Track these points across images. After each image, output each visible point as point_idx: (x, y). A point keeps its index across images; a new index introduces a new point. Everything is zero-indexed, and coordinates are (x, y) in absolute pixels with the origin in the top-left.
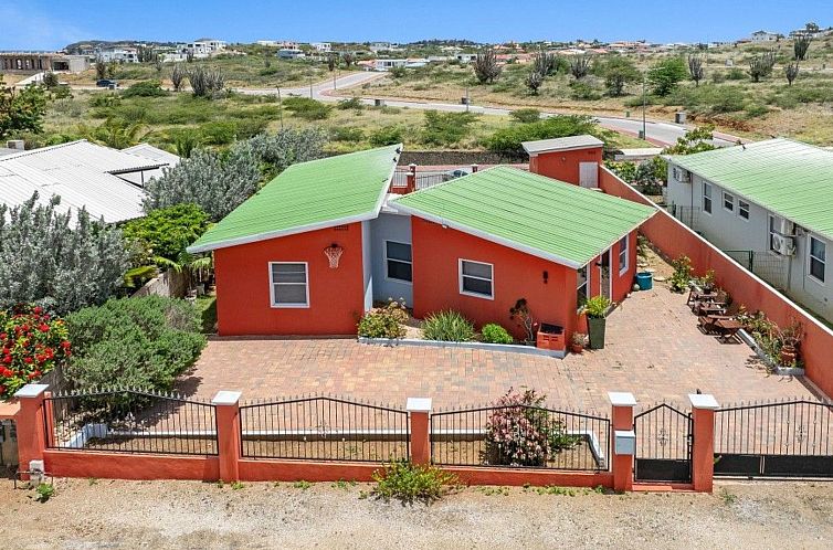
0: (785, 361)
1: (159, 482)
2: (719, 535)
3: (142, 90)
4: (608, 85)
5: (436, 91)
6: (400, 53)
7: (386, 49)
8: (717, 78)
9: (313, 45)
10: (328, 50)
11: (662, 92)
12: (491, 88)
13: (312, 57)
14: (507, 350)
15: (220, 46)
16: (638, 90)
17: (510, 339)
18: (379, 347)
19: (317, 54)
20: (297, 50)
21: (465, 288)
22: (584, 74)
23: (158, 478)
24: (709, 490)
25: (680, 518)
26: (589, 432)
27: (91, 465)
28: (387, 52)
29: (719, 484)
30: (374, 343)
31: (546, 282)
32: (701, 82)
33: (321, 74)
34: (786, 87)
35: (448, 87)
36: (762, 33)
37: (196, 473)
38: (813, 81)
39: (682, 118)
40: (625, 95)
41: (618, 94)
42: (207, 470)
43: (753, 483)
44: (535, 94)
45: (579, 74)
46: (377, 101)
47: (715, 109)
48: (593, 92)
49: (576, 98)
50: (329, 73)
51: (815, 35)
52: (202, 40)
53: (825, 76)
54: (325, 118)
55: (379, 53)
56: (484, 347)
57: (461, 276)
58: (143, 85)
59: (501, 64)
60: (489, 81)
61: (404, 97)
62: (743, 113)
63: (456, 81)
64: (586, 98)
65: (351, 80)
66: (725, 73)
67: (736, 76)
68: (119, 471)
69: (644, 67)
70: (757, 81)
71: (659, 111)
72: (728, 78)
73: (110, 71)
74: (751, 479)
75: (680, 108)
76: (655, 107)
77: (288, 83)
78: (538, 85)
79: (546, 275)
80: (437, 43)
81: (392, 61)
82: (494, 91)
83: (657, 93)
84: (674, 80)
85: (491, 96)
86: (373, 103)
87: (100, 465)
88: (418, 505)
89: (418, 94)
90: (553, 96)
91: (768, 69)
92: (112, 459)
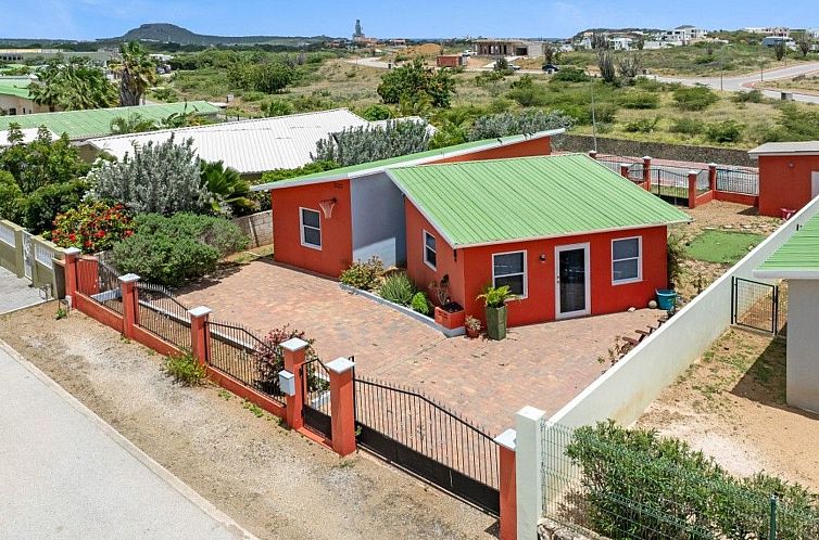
3: (567, 75)
14: (416, 318)
15: (702, 33)
17: (426, 309)
20: (787, 38)
21: (427, 259)
27: (88, 307)
31: (456, 260)
37: (119, 327)
46: (783, 95)
52: (683, 27)
56: (404, 312)
57: (425, 246)
58: (568, 70)
73: (556, 56)
74: (388, 462)
79: (455, 253)
86: (779, 98)
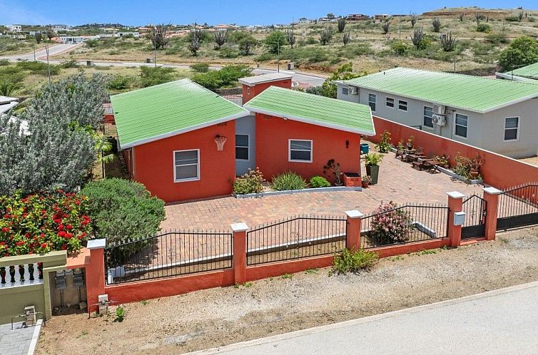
0: (476, 176)
1: (193, 293)
2: (516, 257)
4: (241, 49)
5: (126, 55)
6: (74, 33)
7: (63, 29)
8: (301, 43)
9: (7, 26)
10: (19, 30)
11: (275, 51)
12: (163, 52)
13: (7, 35)
14: (329, 190)
16: (259, 51)
17: (329, 184)
18: (251, 199)
19: (11, 34)
21: (292, 158)
22: (223, 42)
23: (191, 290)
24: (494, 239)
25: (493, 253)
26: (417, 222)
27: (141, 291)
28: (65, 32)
29: (499, 234)
30: (247, 197)
31: (347, 147)
32: (294, 45)
33: (32, 46)
34: (343, 47)
35: (133, 52)
36: (304, 19)
37: (217, 282)
38: (356, 44)
39: (292, 67)
40: (252, 54)
41: (247, 54)
42: (225, 278)
43: (508, 233)
44: (195, 55)
45: (220, 42)
46: (88, 63)
47: (311, 61)
48: (232, 53)
49: (221, 57)
50: (38, 45)
51: (333, 20)
53: (359, 41)
54: (57, 74)
55: (59, 32)
56: (316, 191)
57: (290, 150)
59: (168, 36)
60: (161, 47)
61: (103, 59)
62: (327, 62)
63: (137, 48)
64: (228, 57)
65: (56, 49)
66: (306, 40)
67: (312, 42)
68: (162, 291)
69: (258, 38)
70: (324, 45)
71: (276, 63)
72: (307, 43)
74: (505, 231)
75: (289, 61)
76: (273, 61)
77: (8, 52)
78: (197, 49)
79: (347, 143)
80: (96, 26)
81: (72, 37)
82: (167, 54)
83: (271, 52)
84: (281, 45)
85: (166, 57)
86: (85, 64)
87: (149, 290)
88: (363, 273)
89: (113, 57)
90: (207, 56)
91: (330, 37)
92: (158, 284)
